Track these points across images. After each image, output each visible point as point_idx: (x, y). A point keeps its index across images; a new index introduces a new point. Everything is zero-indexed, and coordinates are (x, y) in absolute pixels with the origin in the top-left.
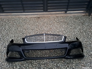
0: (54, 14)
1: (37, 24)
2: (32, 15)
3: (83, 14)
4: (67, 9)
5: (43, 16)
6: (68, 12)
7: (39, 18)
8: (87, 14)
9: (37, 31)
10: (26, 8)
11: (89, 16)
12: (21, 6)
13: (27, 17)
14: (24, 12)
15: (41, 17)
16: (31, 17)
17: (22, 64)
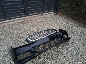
0: (34, 17)
1: (24, 27)
2: (14, 21)
3: (54, 14)
4: (43, 12)
5: (25, 20)
6: (43, 14)
7: (22, 22)
8: (56, 13)
9: (28, 33)
10: (8, 16)
11: (57, 14)
12: (3, 14)
13: (11, 24)
14: (6, 20)
15: (24, 21)
16: (15, 23)
17: (32, 62)
